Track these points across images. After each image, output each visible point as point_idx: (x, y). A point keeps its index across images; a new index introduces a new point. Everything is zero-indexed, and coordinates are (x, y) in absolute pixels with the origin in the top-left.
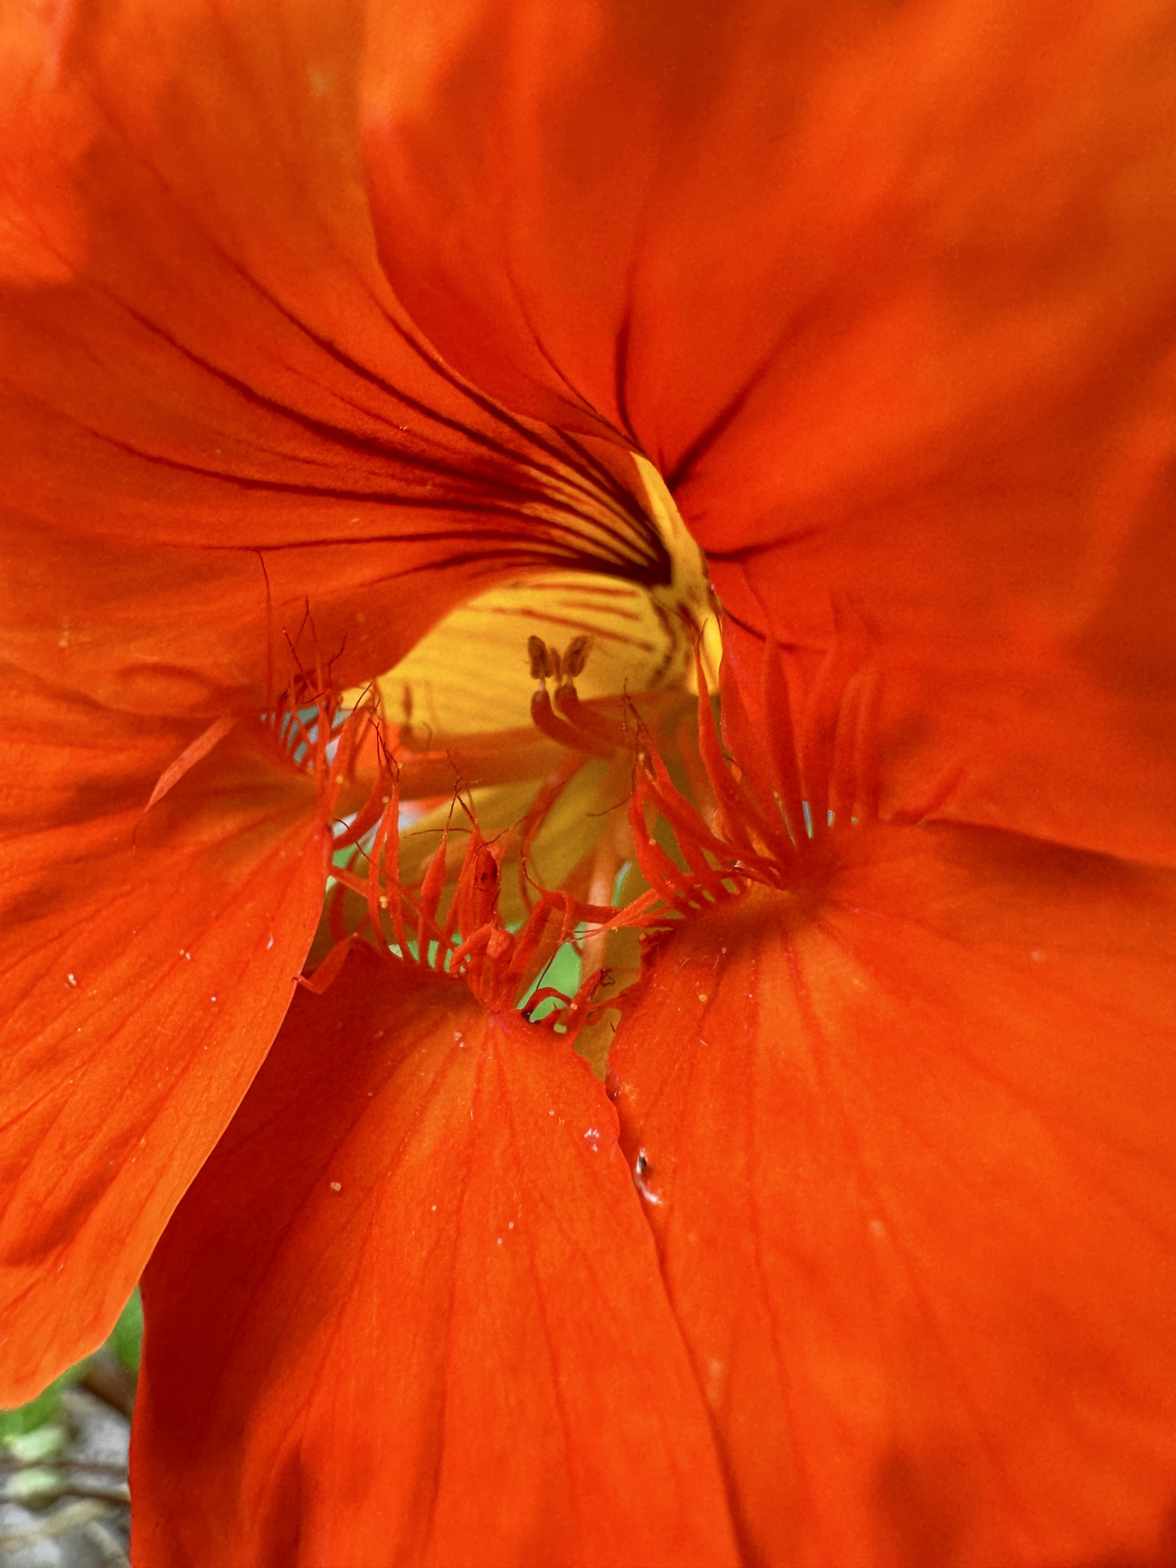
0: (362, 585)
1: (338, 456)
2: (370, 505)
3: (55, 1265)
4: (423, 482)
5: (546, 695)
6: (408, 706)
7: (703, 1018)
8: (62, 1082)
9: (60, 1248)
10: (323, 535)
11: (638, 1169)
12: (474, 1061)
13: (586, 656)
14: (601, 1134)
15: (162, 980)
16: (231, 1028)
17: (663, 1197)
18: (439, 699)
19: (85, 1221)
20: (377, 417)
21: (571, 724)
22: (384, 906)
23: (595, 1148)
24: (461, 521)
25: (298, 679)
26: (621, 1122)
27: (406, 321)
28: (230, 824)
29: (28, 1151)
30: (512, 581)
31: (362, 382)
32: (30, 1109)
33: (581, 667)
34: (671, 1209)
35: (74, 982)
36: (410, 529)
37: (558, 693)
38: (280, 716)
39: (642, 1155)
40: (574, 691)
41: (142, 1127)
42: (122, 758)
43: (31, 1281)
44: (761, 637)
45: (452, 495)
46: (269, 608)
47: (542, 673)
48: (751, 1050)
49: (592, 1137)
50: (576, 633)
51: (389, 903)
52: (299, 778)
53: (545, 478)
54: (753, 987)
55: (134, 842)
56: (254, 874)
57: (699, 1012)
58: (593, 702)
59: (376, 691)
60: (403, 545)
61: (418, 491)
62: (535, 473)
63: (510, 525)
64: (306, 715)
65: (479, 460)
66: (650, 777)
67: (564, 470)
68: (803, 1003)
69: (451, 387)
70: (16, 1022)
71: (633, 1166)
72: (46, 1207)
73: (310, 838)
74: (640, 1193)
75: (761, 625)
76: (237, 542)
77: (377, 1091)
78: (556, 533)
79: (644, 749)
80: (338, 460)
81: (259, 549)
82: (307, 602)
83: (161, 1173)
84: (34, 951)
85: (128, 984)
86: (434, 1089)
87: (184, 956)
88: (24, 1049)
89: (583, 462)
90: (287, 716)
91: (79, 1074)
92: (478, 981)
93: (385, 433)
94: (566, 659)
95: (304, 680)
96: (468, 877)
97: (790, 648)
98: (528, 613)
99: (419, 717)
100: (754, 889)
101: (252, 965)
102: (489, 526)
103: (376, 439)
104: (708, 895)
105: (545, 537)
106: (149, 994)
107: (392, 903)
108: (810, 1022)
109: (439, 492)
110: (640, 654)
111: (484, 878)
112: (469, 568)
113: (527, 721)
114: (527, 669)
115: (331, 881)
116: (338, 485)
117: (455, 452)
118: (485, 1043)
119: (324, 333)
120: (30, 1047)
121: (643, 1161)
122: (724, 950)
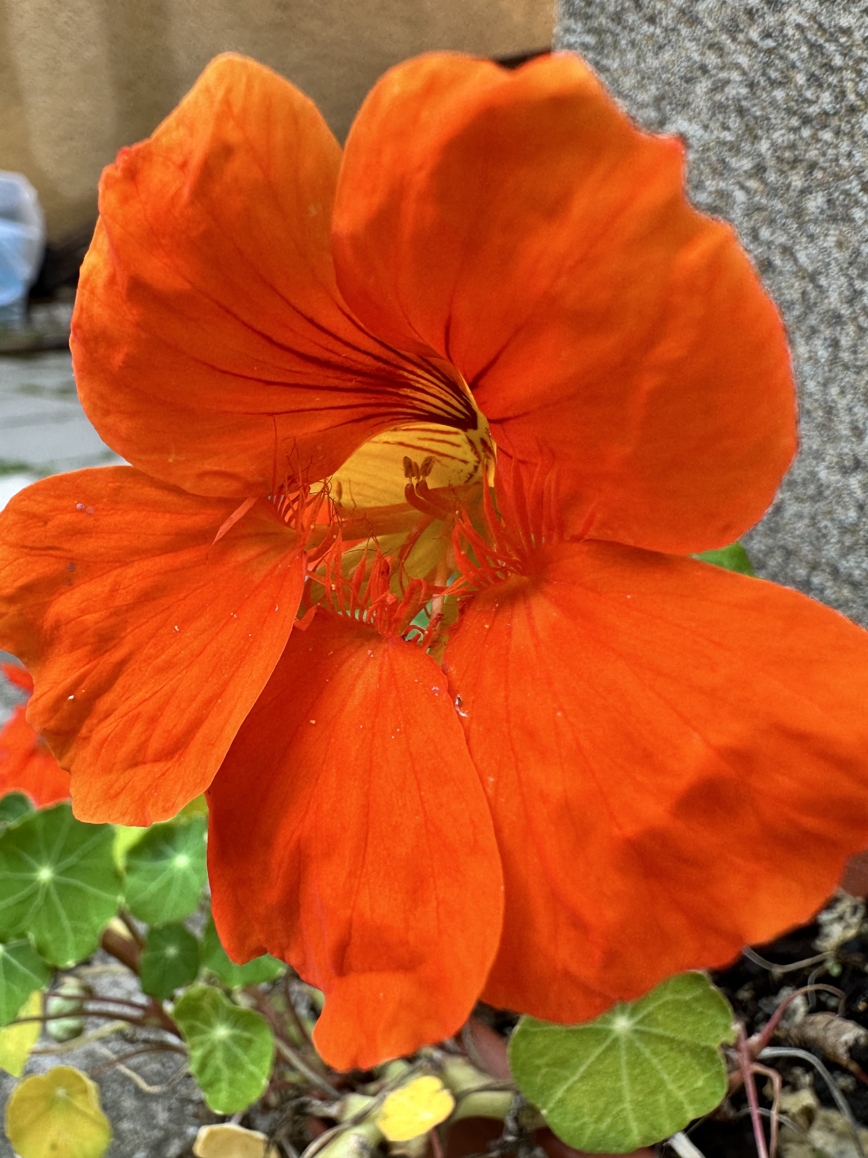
0: (320, 431)
1: (311, 369)
2: (326, 392)
3: (179, 760)
4: (351, 380)
5: (412, 485)
6: (340, 493)
7: (487, 635)
8: (176, 676)
9: (181, 752)
10: (302, 407)
11: (457, 703)
12: (378, 663)
13: (432, 466)
14: (440, 688)
15: (223, 626)
16: (260, 648)
17: (468, 714)
18: (355, 489)
19: (193, 738)
20: (331, 351)
21: (425, 500)
22: (333, 589)
23: (437, 695)
24: (368, 398)
25: (289, 478)
26: (449, 683)
27: (347, 310)
28: (252, 552)
29: (161, 709)
30: (393, 428)
31: (325, 336)
32: (160, 689)
33: (429, 472)
34: (472, 718)
35: (177, 629)
36: (343, 403)
37: (417, 485)
38: (278, 498)
39: (459, 696)
40: (426, 484)
41: (219, 695)
42: (197, 518)
43: (165, 768)
44: (511, 457)
45: (365, 386)
46: (276, 443)
47: (410, 475)
48: (508, 648)
49: (435, 690)
50: (426, 454)
51: (336, 587)
52: (287, 529)
53: (411, 376)
54: (510, 620)
55: (207, 559)
56: (266, 576)
57: (485, 633)
58: (435, 490)
59: (326, 485)
60: (339, 411)
61: (349, 385)
62: (406, 374)
63: (394, 399)
64: (292, 496)
65: (379, 369)
66: (461, 522)
67: (420, 372)
68: (532, 627)
69: (366, 337)
70: (149, 649)
71: (454, 702)
72: (174, 732)
73: (294, 558)
74: (458, 713)
75: (510, 452)
76: (262, 410)
77: (331, 679)
78: (416, 403)
79: (458, 509)
80: (311, 371)
81: (272, 414)
82: (295, 440)
83: (231, 713)
84: (157, 614)
85: (205, 630)
86: (358, 676)
87: (233, 616)
88: (155, 662)
89: (431, 368)
90: (282, 497)
91: (184, 672)
92: (380, 624)
93: (334, 358)
94: (422, 468)
95: (292, 479)
96: (375, 572)
97: (523, 462)
98: (401, 444)
99: (346, 499)
100: (512, 578)
101: (268, 619)
102: (383, 401)
103: (330, 361)
104: (489, 579)
105: (410, 405)
106: (217, 633)
107: (338, 588)
108: (534, 634)
109: (359, 385)
110: (462, 465)
111: (383, 573)
112: (372, 422)
113: (402, 500)
114: (402, 473)
115: (307, 578)
116: (310, 383)
117: (366, 366)
118: (384, 654)
119: (310, 314)
120: (158, 660)
121: (459, 699)
122: (497, 605)
